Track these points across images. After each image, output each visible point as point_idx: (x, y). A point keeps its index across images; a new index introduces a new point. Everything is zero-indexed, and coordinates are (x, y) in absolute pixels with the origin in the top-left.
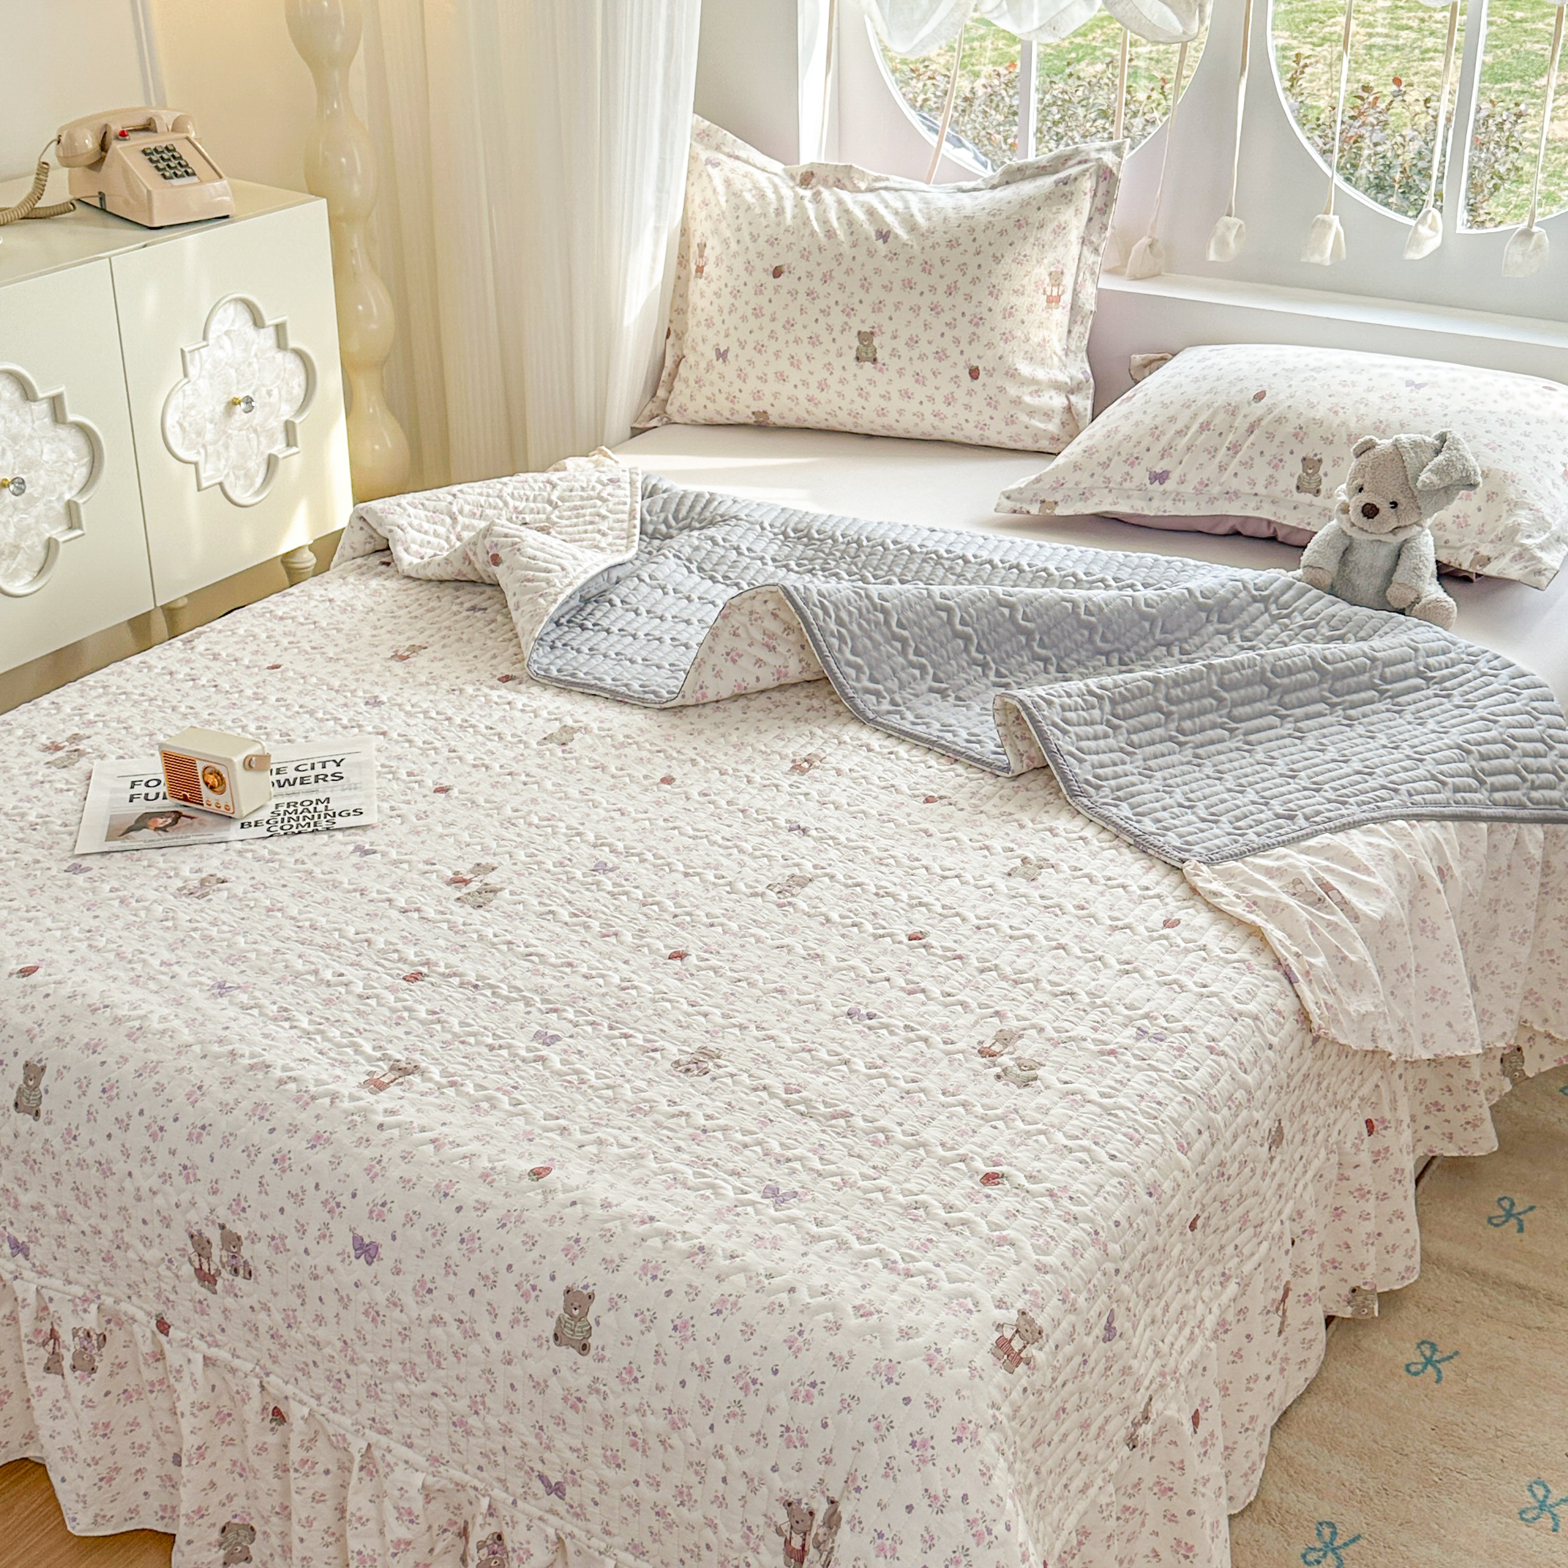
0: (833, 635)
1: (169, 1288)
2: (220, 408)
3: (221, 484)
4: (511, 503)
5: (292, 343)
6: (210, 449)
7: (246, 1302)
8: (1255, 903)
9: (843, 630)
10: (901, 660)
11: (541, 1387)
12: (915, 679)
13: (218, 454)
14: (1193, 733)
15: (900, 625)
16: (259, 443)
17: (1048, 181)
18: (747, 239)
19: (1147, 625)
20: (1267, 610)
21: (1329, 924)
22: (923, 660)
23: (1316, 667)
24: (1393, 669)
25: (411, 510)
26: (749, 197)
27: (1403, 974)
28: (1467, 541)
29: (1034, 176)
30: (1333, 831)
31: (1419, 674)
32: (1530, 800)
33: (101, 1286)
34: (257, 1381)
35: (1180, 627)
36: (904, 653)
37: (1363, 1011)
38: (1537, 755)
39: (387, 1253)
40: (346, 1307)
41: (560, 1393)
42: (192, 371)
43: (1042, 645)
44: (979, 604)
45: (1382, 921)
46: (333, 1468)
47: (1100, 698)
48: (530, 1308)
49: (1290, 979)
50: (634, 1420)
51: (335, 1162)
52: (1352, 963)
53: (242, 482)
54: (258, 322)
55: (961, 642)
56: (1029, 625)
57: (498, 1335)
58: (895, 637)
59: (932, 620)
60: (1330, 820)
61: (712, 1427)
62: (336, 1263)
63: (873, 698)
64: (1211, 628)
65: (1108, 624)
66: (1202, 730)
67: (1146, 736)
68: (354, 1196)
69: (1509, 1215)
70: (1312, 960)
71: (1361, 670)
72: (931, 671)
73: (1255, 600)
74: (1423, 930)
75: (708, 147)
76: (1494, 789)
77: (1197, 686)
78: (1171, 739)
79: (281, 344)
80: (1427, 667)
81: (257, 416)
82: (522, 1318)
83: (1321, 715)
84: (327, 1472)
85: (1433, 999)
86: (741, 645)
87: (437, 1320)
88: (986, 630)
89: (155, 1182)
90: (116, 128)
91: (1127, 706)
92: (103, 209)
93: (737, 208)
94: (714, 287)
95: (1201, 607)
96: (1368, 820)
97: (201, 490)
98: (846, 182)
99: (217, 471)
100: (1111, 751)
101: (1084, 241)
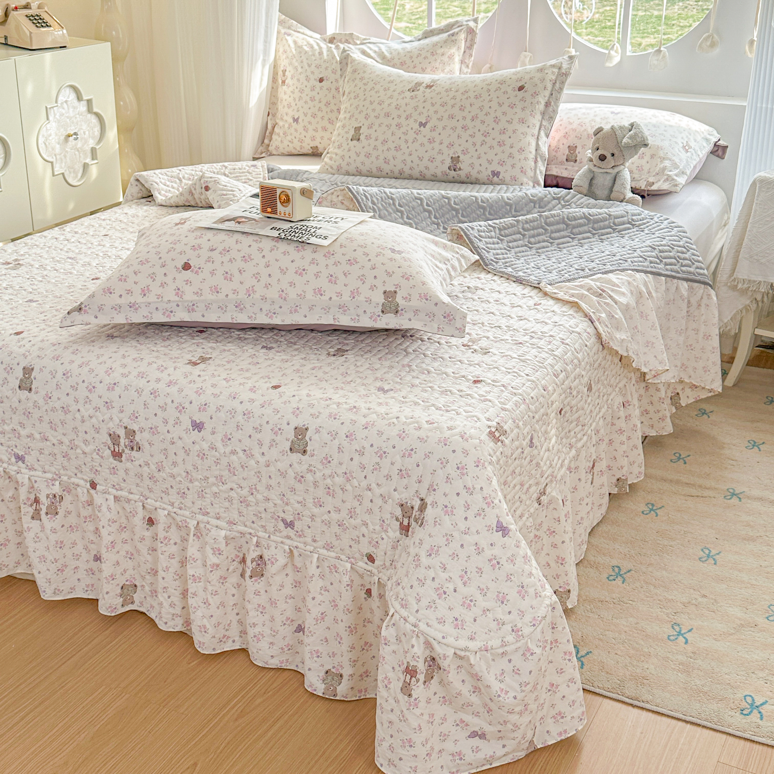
0: (370, 208)
1: (97, 464)
2: (62, 138)
3: (63, 174)
5: (95, 110)
6: (58, 157)
7: (137, 463)
8: (573, 295)
9: (375, 206)
10: (401, 220)
11: (283, 474)
13: (62, 160)
14: (535, 244)
15: (400, 205)
16: (80, 157)
17: (445, 35)
18: (306, 67)
19: (508, 208)
20: (560, 203)
21: (605, 303)
23: (585, 217)
24: (618, 220)
25: (162, 176)
26: (306, 48)
28: (643, 177)
29: (438, 34)
30: (603, 273)
31: (629, 223)
32: (681, 270)
33: (62, 472)
34: (141, 504)
35: (522, 209)
36: (402, 217)
37: (622, 338)
38: (683, 253)
39: (208, 426)
40: (188, 455)
41: (293, 475)
42: (51, 118)
43: (463, 216)
44: (434, 197)
45: (626, 306)
46: (179, 541)
47: (494, 228)
48: (278, 438)
49: (592, 322)
50: (329, 481)
51: (181, 391)
52: (616, 318)
53: (72, 175)
54: (79, 98)
55: (427, 214)
56: (456, 206)
57: (263, 454)
58: (398, 211)
59: (414, 203)
60: (599, 270)
61: (365, 477)
62: (183, 435)
65: (491, 206)
66: (539, 242)
67: (515, 244)
68: (191, 403)
69: (679, 458)
70: (600, 315)
71: (604, 220)
73: (554, 198)
74: (642, 316)
75: (284, 27)
76: (666, 264)
77: (536, 223)
78: (526, 245)
79: (90, 110)
80: (633, 220)
81: (79, 144)
82: (274, 444)
83: (589, 238)
84: (175, 544)
85: (647, 346)
87: (234, 452)
88: (438, 208)
89: (91, 412)
90: (13, 5)
91: (506, 231)
92: (6, 44)
93: (300, 52)
94: (291, 89)
95: (531, 201)
96: (616, 270)
97: (53, 175)
98: (351, 41)
99: (61, 167)
100: (501, 249)
101: (462, 62)
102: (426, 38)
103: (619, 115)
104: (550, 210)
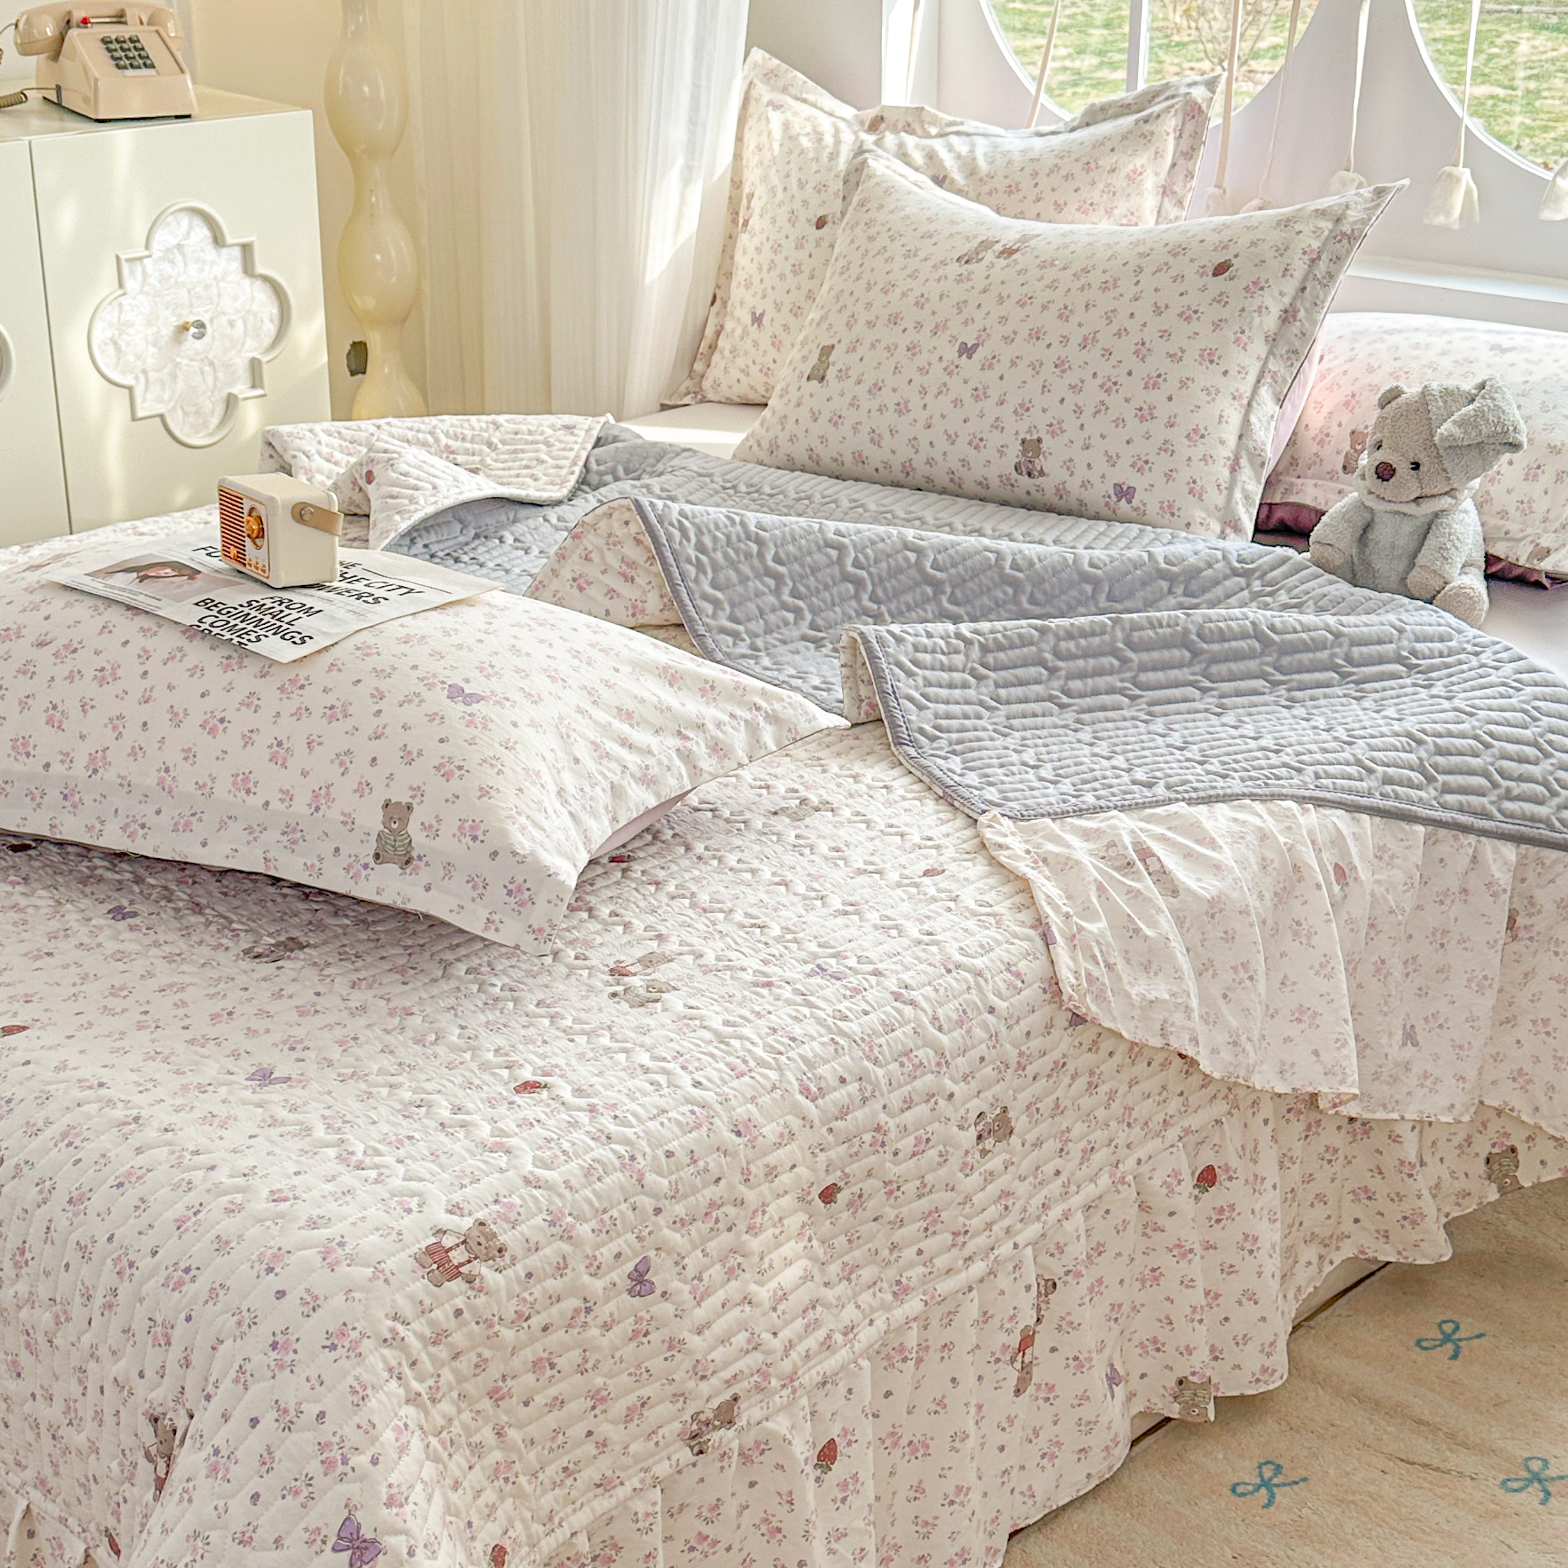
0: (689, 561)
2: (167, 332)
3: (162, 416)
4: (444, 440)
5: (260, 269)
6: (153, 376)
8: (1045, 861)
9: (704, 558)
10: (772, 599)
12: (786, 623)
13: (163, 384)
14: (1081, 695)
15: (777, 560)
16: (216, 379)
17: (1128, 121)
18: (794, 186)
20: (1248, 585)
21: (1130, 891)
22: (801, 603)
23: (1258, 635)
24: (1364, 649)
25: (324, 438)
26: (805, 142)
27: (1242, 975)
28: (1529, 531)
29: (1116, 116)
30: (1190, 802)
31: (1400, 660)
32: (1500, 811)
35: (1131, 594)
36: (777, 592)
37: (1151, 996)
38: (1522, 760)
42: (131, 284)
43: (953, 600)
44: (881, 545)
45: (1212, 902)
47: (968, 642)
49: (1047, 939)
50: (26, 1314)
52: (1146, 938)
53: (192, 419)
54: (218, 240)
55: (851, 587)
56: (938, 574)
58: (769, 573)
59: (819, 558)
60: (1196, 790)
61: (90, 1322)
63: (730, 640)
64: (1172, 601)
65: (1038, 581)
66: (1095, 693)
67: (1019, 691)
69: (1447, 1338)
70: (1084, 924)
71: (1319, 645)
72: (808, 617)
73: (1235, 573)
74: (1296, 934)
75: (773, 89)
76: (1447, 789)
77: (1097, 640)
78: (1051, 699)
79: (248, 268)
80: (1414, 653)
81: (212, 345)
83: (1256, 692)
85: (1299, 1020)
86: (592, 571)
88: (884, 575)
90: (78, 15)
91: (1001, 655)
92: (59, 105)
93: (790, 152)
94: (756, 241)
95: (1162, 574)
96: (1244, 795)
97: (134, 418)
98: (916, 126)
99: (161, 401)
100: (967, 702)
101: (1166, 191)
102: (1088, 124)
103: (1508, 355)
104: (1213, 605)
